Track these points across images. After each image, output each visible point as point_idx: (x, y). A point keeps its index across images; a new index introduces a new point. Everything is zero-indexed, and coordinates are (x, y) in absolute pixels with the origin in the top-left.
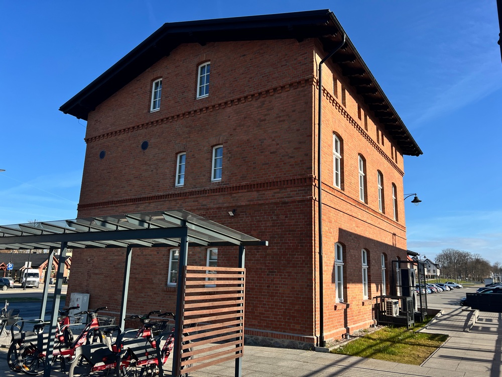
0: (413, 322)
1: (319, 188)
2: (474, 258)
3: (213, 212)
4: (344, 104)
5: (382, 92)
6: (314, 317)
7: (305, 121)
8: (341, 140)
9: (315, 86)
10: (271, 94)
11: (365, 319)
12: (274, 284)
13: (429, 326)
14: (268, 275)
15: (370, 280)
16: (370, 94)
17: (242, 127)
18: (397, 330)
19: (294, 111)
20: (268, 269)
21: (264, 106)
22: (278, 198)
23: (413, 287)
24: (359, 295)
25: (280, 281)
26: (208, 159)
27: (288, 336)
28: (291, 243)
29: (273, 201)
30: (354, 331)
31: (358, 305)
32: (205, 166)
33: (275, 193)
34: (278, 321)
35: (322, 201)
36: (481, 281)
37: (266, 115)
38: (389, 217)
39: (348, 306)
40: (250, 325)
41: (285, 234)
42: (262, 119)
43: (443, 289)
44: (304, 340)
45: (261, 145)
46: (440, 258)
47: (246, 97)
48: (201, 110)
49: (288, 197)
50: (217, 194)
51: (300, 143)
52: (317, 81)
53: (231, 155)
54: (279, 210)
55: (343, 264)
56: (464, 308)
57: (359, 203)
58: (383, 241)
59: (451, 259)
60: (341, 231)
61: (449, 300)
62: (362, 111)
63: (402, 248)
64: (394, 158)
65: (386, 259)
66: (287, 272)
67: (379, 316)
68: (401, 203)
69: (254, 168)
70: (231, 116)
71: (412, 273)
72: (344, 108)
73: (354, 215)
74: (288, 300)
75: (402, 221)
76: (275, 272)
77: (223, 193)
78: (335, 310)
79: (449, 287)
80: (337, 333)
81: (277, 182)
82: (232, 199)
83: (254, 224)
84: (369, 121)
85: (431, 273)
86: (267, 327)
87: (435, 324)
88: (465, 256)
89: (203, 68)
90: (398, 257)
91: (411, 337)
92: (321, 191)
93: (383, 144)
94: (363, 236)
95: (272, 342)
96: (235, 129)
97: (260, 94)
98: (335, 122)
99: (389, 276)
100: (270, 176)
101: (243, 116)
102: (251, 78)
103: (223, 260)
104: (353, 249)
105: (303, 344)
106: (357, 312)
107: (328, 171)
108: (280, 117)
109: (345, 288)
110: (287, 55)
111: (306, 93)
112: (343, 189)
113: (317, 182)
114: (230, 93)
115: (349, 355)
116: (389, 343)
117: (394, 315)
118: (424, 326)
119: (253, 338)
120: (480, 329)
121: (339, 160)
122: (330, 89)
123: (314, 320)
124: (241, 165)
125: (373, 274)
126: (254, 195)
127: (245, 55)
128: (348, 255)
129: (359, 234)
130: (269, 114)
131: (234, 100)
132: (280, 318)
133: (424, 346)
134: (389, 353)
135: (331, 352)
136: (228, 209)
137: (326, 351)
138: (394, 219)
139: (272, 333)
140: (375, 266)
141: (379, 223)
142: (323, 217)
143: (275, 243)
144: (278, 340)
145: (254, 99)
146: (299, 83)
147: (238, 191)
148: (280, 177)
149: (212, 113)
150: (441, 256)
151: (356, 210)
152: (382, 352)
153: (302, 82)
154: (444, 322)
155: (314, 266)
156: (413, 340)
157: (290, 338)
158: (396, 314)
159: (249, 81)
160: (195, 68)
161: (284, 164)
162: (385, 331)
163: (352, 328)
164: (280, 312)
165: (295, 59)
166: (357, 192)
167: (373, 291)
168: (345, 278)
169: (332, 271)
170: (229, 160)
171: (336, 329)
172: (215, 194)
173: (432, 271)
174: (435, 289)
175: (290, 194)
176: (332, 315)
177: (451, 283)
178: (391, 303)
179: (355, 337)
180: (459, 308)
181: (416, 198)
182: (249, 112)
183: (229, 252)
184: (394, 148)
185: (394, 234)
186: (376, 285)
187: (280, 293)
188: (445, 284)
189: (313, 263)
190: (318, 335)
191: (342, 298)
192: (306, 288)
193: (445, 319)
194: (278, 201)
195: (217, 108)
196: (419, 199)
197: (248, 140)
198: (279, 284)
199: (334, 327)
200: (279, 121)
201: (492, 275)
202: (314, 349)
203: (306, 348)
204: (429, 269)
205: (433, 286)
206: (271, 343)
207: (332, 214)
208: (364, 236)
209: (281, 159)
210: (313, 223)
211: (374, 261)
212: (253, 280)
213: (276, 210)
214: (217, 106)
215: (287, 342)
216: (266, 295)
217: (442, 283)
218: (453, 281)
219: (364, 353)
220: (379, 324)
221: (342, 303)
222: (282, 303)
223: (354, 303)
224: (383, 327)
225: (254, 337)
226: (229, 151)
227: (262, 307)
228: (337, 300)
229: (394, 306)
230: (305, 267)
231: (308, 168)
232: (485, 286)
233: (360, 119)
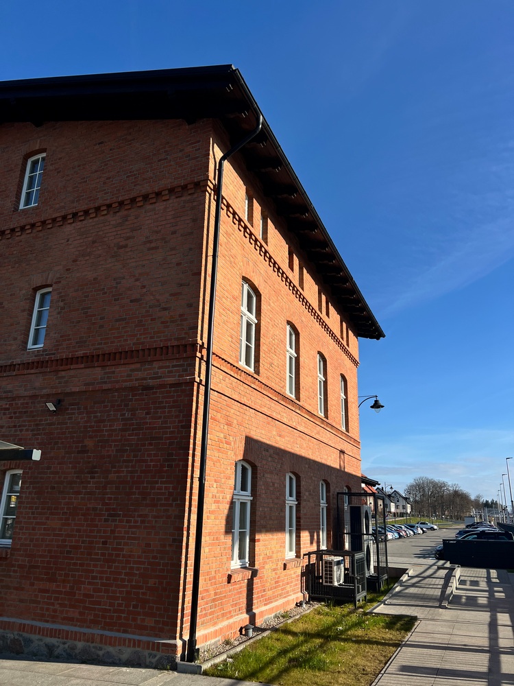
0: (364, 593)
1: (208, 363)
2: (452, 489)
3: (22, 404)
4: (265, 239)
5: (323, 231)
6: (180, 601)
7: (191, 249)
8: (259, 295)
9: (210, 195)
10: (139, 204)
11: (288, 592)
12: (115, 538)
13: (390, 598)
14: (106, 520)
15: (300, 525)
16: (306, 231)
17: (88, 258)
18: (338, 610)
19: (174, 233)
20: (107, 510)
21: (127, 223)
22: (137, 380)
23: (367, 534)
24: (278, 552)
25: (127, 532)
26: (24, 311)
27: (130, 640)
28: (151, 461)
29: (128, 384)
30: (266, 617)
31: (274, 570)
32: (19, 323)
33: (132, 370)
34: (115, 611)
35: (211, 386)
36: (459, 518)
37: (128, 238)
38: (334, 424)
39: (254, 573)
40: (64, 619)
41: (144, 445)
42: (121, 244)
43: (414, 533)
44: (158, 650)
45: (116, 287)
46: (411, 489)
47: (98, 209)
48: (23, 228)
49: (155, 378)
50: (32, 371)
51: (181, 285)
52: (214, 186)
53: (65, 304)
54: (136, 400)
55: (251, 498)
56: (441, 562)
57: (285, 398)
58: (323, 461)
59: (424, 490)
60: (249, 440)
61: (422, 548)
62: (295, 258)
63: (354, 473)
64: (345, 339)
65: (328, 491)
66: (140, 516)
67: (312, 586)
68: (354, 405)
69: (102, 327)
70: (70, 240)
71: (366, 512)
72: (264, 244)
73: (274, 415)
74: (138, 569)
75: (355, 431)
76: (119, 516)
77: (44, 369)
78: (229, 582)
79: (422, 529)
80: (230, 627)
81: (138, 351)
82: (57, 381)
83: (91, 427)
84: (307, 277)
85: (401, 510)
86: (95, 622)
87: (398, 595)
88: (441, 487)
89: (35, 163)
90: (347, 487)
91: (358, 624)
92: (212, 369)
93: (328, 314)
94: (289, 453)
95: (101, 653)
96: (75, 261)
97: (121, 204)
98: (248, 263)
99: (332, 517)
100: (126, 340)
101: (90, 239)
102: (110, 178)
103: (30, 493)
104: (271, 472)
105: (155, 656)
106: (273, 582)
107: (230, 339)
108: (151, 242)
109: (253, 541)
110: (168, 143)
111: (195, 204)
112: (257, 371)
113: (204, 352)
114: (73, 202)
115: (236, 679)
116: (318, 641)
117: (336, 584)
118: (381, 598)
119: (66, 646)
120: (463, 600)
121: (254, 325)
122: (239, 209)
123: (180, 607)
124: (79, 322)
125: (305, 514)
126: (98, 373)
127: (102, 143)
128: (260, 483)
129: (283, 447)
130: (133, 237)
131: (77, 213)
132: (120, 605)
133: (377, 643)
134: (313, 668)
135: (206, 673)
136: (48, 398)
137: (197, 671)
138: (344, 429)
139: (102, 635)
140: (309, 501)
141: (318, 433)
142: (211, 413)
143: (124, 461)
144: (111, 649)
145: (111, 212)
146: (184, 188)
147: (68, 367)
148: (142, 343)
149: (41, 234)
150: (412, 486)
151: (279, 407)
152: (301, 667)
153: (189, 187)
154: (412, 590)
155: (187, 503)
156: (359, 632)
157: (134, 646)
158: (338, 581)
159: (105, 183)
160: (20, 162)
161: (152, 320)
162: (319, 613)
163: (262, 612)
164: (121, 592)
165: (181, 151)
166: (283, 379)
167: (305, 544)
168: (253, 522)
169: (226, 512)
170: (59, 313)
171: (228, 619)
172: (29, 371)
173: (401, 507)
174: (403, 532)
175: (157, 373)
176: (221, 593)
177: (424, 523)
178: (331, 563)
179: (263, 630)
180: (434, 564)
181: (376, 401)
182: (101, 233)
183: (41, 478)
184: (344, 324)
185: (342, 452)
186: (310, 533)
187: (124, 556)
188: (417, 525)
189: (187, 497)
190: (186, 637)
191: (247, 560)
192: (170, 545)
193: (413, 585)
194: (137, 384)
195: (50, 226)
196: (381, 403)
197: (95, 279)
198: (123, 538)
199: (223, 615)
200: (149, 249)
201: (473, 512)
202: (174, 667)
203: (159, 666)
204: (398, 504)
205: (401, 527)
206: (98, 656)
207: (232, 411)
208: (292, 451)
209: (148, 311)
210: (193, 425)
211: (307, 494)
212: (78, 531)
213: (131, 400)
214: (50, 221)
215: (127, 653)
216: (99, 560)
217: (413, 523)
218: (426, 520)
219: (268, 671)
220: (312, 599)
221: (245, 568)
222: (126, 574)
223: (267, 567)
224: (317, 605)
225: (70, 643)
226: (61, 297)
227: (90, 583)
228: (236, 564)
229: (335, 568)
230: (171, 505)
231: (191, 329)
232: (465, 527)
233: (293, 271)
